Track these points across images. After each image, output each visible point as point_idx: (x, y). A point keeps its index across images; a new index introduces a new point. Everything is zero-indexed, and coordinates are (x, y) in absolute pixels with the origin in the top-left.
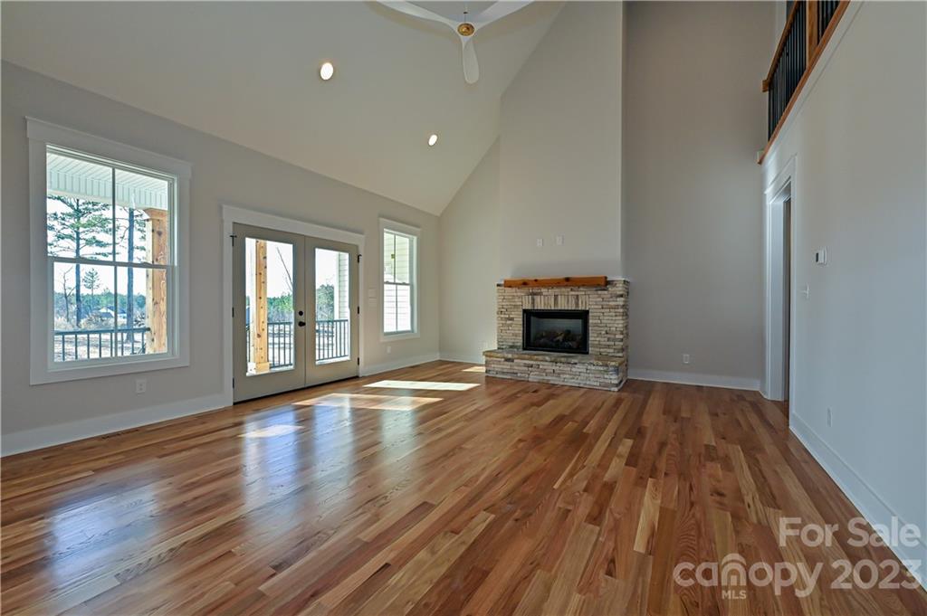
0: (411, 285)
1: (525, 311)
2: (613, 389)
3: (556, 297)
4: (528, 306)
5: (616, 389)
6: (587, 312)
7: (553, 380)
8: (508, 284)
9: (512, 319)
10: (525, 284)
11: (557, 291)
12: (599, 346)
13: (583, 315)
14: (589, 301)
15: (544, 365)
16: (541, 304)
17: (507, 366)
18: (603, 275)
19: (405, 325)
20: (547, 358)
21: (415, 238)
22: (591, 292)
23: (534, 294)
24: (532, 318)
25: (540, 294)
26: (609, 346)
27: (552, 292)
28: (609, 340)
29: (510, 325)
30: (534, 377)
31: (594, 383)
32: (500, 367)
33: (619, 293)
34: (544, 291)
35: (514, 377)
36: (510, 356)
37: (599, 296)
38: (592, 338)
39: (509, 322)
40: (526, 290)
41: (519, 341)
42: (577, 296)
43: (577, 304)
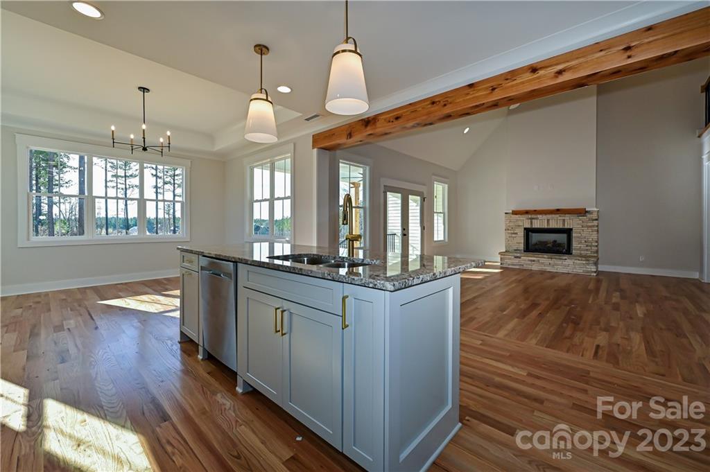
0: (444, 213)
1: (525, 229)
2: (592, 274)
3: (548, 221)
4: (528, 226)
5: (595, 274)
6: (571, 229)
7: (549, 269)
8: (515, 213)
9: (516, 234)
10: (527, 212)
11: (549, 216)
12: (580, 249)
13: (568, 232)
14: (571, 222)
15: (542, 260)
16: (537, 225)
17: (517, 261)
18: (582, 207)
19: (441, 238)
20: (545, 256)
21: (446, 185)
22: (572, 217)
23: (531, 219)
24: (530, 233)
25: (537, 219)
26: (587, 250)
27: (545, 217)
28: (587, 246)
29: (515, 237)
30: (535, 267)
31: (580, 271)
32: (511, 261)
33: (594, 218)
34: (540, 216)
35: (521, 267)
36: (518, 255)
37: (580, 220)
38: (575, 244)
39: (513, 235)
40: (527, 216)
41: (522, 247)
42: (564, 220)
43: (564, 225)
